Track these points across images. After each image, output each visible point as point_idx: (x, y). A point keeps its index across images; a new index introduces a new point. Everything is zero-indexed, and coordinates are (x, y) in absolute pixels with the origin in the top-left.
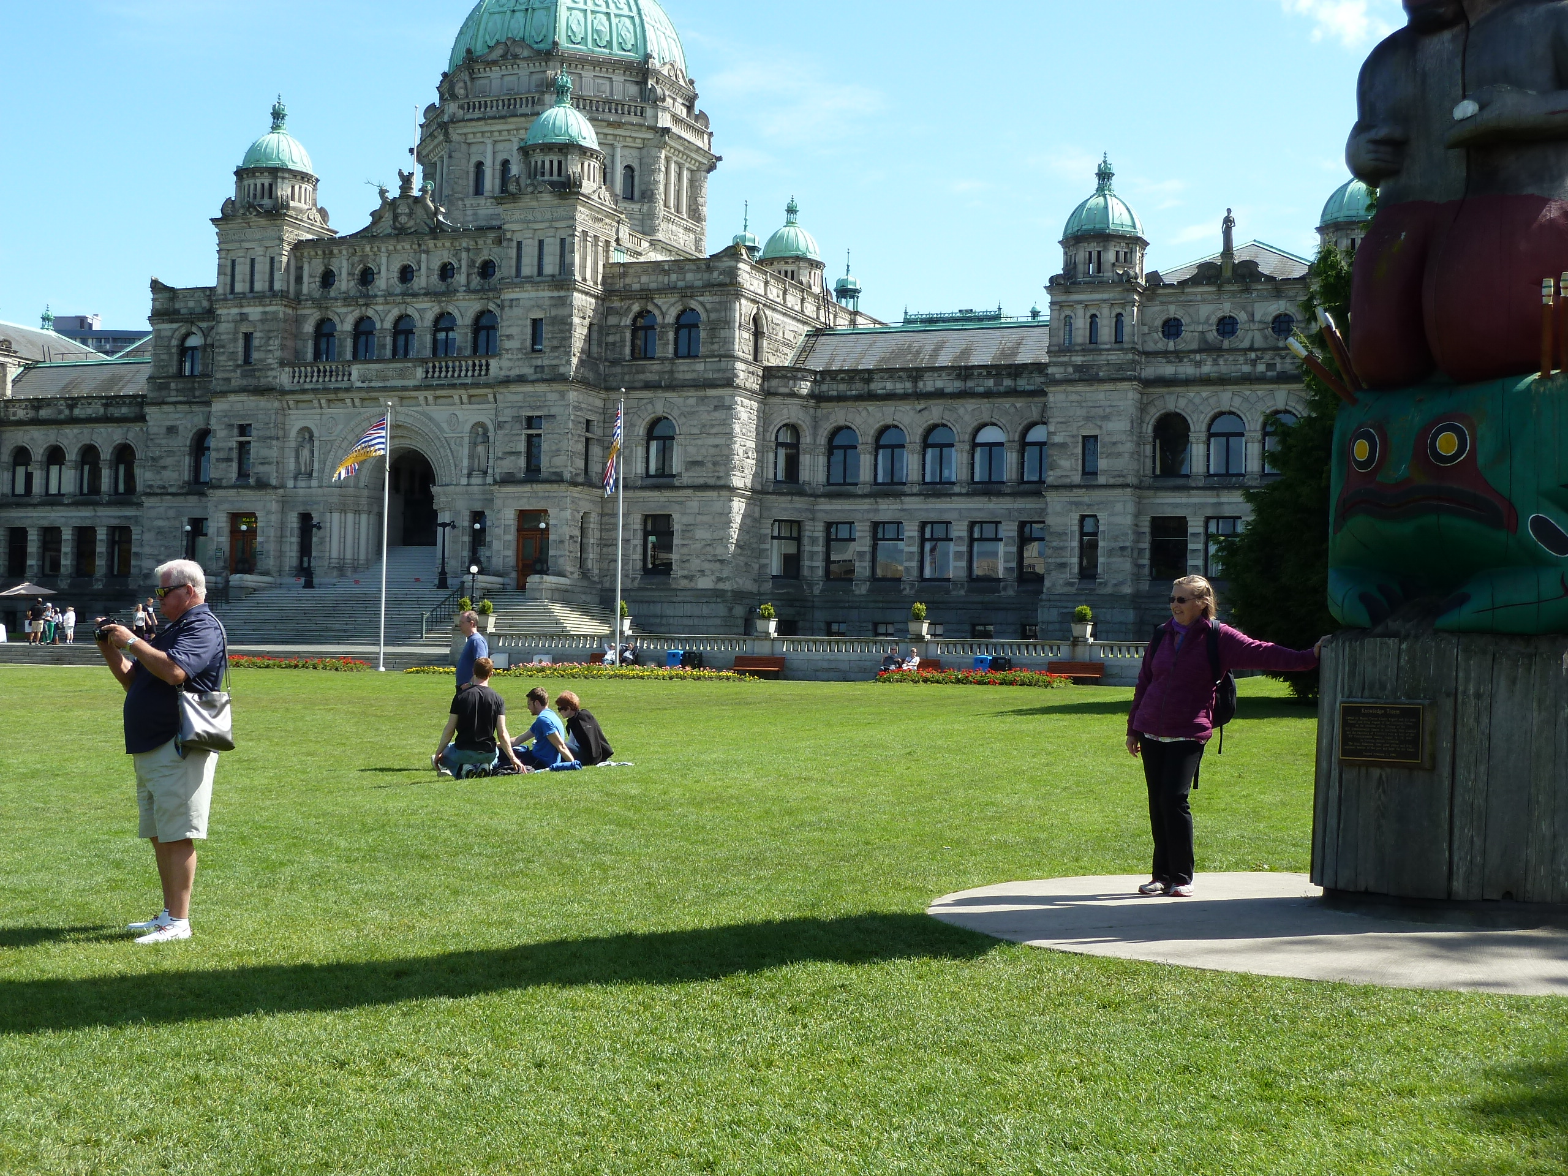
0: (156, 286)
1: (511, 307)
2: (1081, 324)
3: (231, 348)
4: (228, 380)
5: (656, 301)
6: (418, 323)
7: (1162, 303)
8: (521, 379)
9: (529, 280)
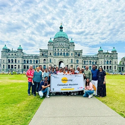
0: (40, 49)
3: (49, 54)
5: (77, 53)
6: (62, 53)
8: (71, 57)
9: (71, 51)
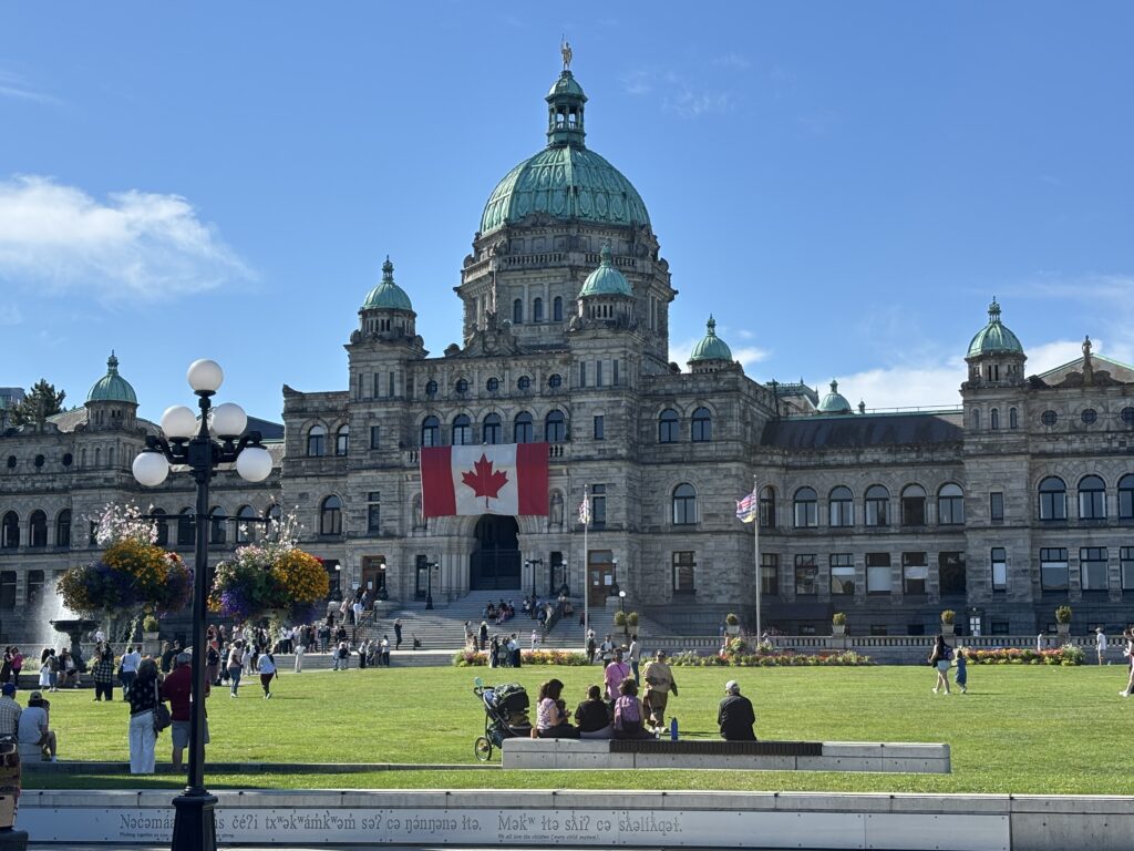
0: (287, 391)
1: (579, 408)
2: (986, 415)
3: (362, 437)
4: (361, 460)
5: (679, 402)
6: (504, 419)
7: (1042, 400)
8: (589, 459)
9: (592, 389)
